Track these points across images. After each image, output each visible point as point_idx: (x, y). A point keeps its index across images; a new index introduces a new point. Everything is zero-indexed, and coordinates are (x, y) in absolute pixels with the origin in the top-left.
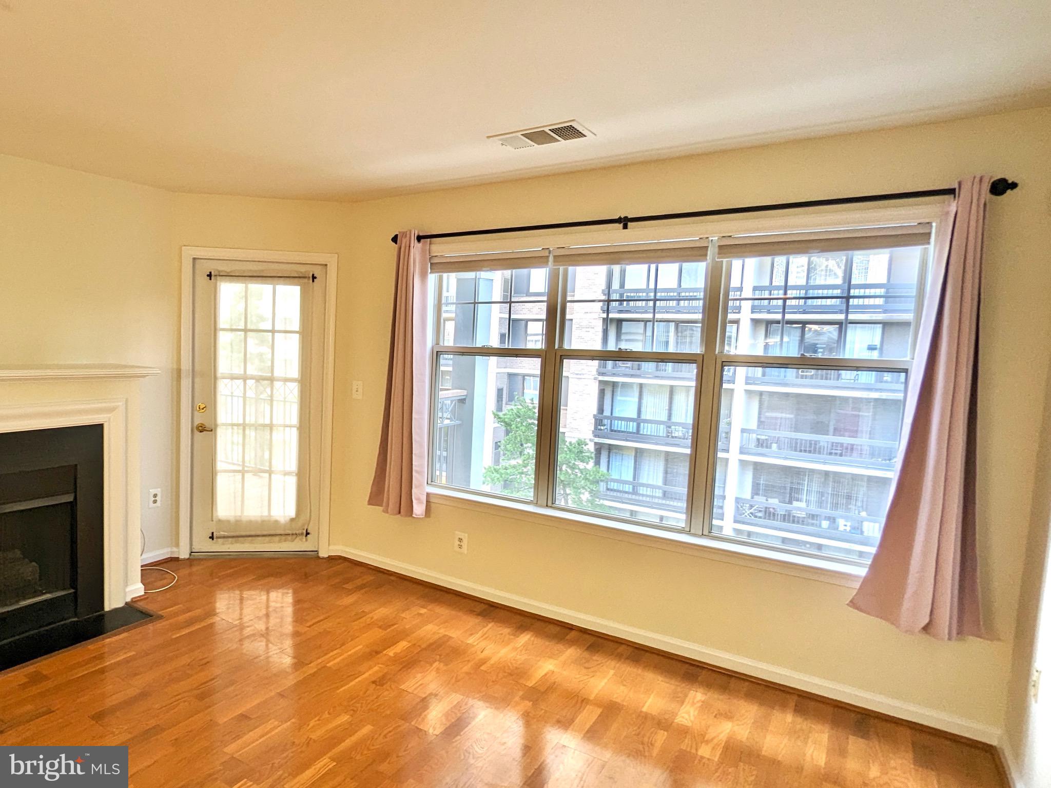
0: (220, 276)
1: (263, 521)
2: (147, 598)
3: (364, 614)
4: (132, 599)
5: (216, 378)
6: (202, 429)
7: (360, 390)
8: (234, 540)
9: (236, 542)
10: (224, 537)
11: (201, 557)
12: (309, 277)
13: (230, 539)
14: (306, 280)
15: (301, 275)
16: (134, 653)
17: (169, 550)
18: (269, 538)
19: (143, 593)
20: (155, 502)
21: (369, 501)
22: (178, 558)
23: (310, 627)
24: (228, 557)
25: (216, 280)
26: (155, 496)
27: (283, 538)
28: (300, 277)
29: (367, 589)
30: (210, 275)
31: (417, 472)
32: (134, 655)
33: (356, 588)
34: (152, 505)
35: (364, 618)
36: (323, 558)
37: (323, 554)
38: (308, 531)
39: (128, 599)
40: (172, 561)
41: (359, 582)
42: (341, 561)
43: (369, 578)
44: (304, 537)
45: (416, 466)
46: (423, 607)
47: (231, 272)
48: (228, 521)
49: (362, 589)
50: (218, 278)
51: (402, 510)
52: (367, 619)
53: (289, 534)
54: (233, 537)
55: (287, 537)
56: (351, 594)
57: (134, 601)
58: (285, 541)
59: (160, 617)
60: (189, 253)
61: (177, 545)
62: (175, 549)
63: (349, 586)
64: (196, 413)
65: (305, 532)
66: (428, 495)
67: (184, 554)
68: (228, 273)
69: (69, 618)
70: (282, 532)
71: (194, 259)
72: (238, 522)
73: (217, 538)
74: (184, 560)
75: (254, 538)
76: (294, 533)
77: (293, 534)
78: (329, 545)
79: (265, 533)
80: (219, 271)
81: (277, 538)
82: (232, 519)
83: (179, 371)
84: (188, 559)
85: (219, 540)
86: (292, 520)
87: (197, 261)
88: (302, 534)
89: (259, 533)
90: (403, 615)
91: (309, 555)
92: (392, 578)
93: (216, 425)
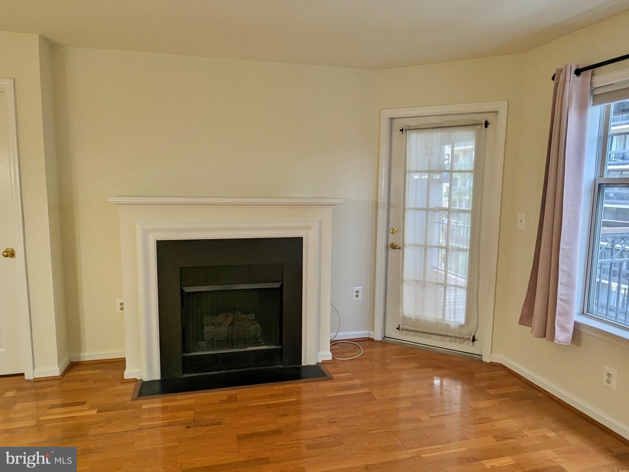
0: (409, 130)
1: (437, 323)
2: (333, 363)
3: (490, 420)
4: (323, 361)
5: (404, 209)
6: (394, 247)
7: (524, 221)
8: (414, 333)
9: (416, 335)
10: (407, 330)
11: (390, 342)
12: (482, 124)
13: (411, 333)
14: (479, 127)
15: (475, 123)
16: (295, 399)
17: (367, 332)
18: (442, 337)
19: (331, 359)
20: (357, 296)
21: (520, 320)
22: (373, 339)
23: (431, 417)
24: (410, 346)
25: (406, 133)
26: (357, 292)
27: (453, 340)
28: (473, 125)
29: (506, 398)
30: (402, 130)
31: (561, 300)
32: (295, 401)
33: (499, 395)
34: (355, 298)
35: (485, 424)
36: (486, 363)
37: (487, 359)
38: (476, 338)
39: (320, 361)
40: (370, 340)
41: (504, 390)
42: (500, 368)
43: (517, 389)
44: (471, 342)
45: (561, 294)
46: (554, 430)
47: (417, 126)
48: (411, 319)
49: (503, 397)
50: (408, 131)
51: (547, 335)
52: (488, 426)
53: (458, 338)
54: (413, 331)
55: (456, 339)
56: (489, 399)
57: (324, 363)
58: (454, 342)
59: (331, 379)
60: (386, 114)
61: (373, 330)
62: (371, 332)
63: (492, 392)
64: (391, 235)
65: (472, 338)
66: (576, 324)
67: (378, 337)
68: (415, 127)
69: (277, 365)
70: (452, 335)
71: (392, 119)
72: (418, 320)
73: (402, 330)
74: (377, 341)
75: (429, 335)
76: (462, 336)
77: (461, 338)
78: (491, 353)
79: (438, 333)
80: (409, 126)
81: (448, 339)
82: (413, 317)
83: (377, 203)
84: (381, 341)
85: (403, 331)
86: (461, 326)
87: (394, 121)
88: (469, 339)
89: (434, 332)
90: (526, 433)
91: (474, 357)
92: (540, 395)
93: (404, 245)
